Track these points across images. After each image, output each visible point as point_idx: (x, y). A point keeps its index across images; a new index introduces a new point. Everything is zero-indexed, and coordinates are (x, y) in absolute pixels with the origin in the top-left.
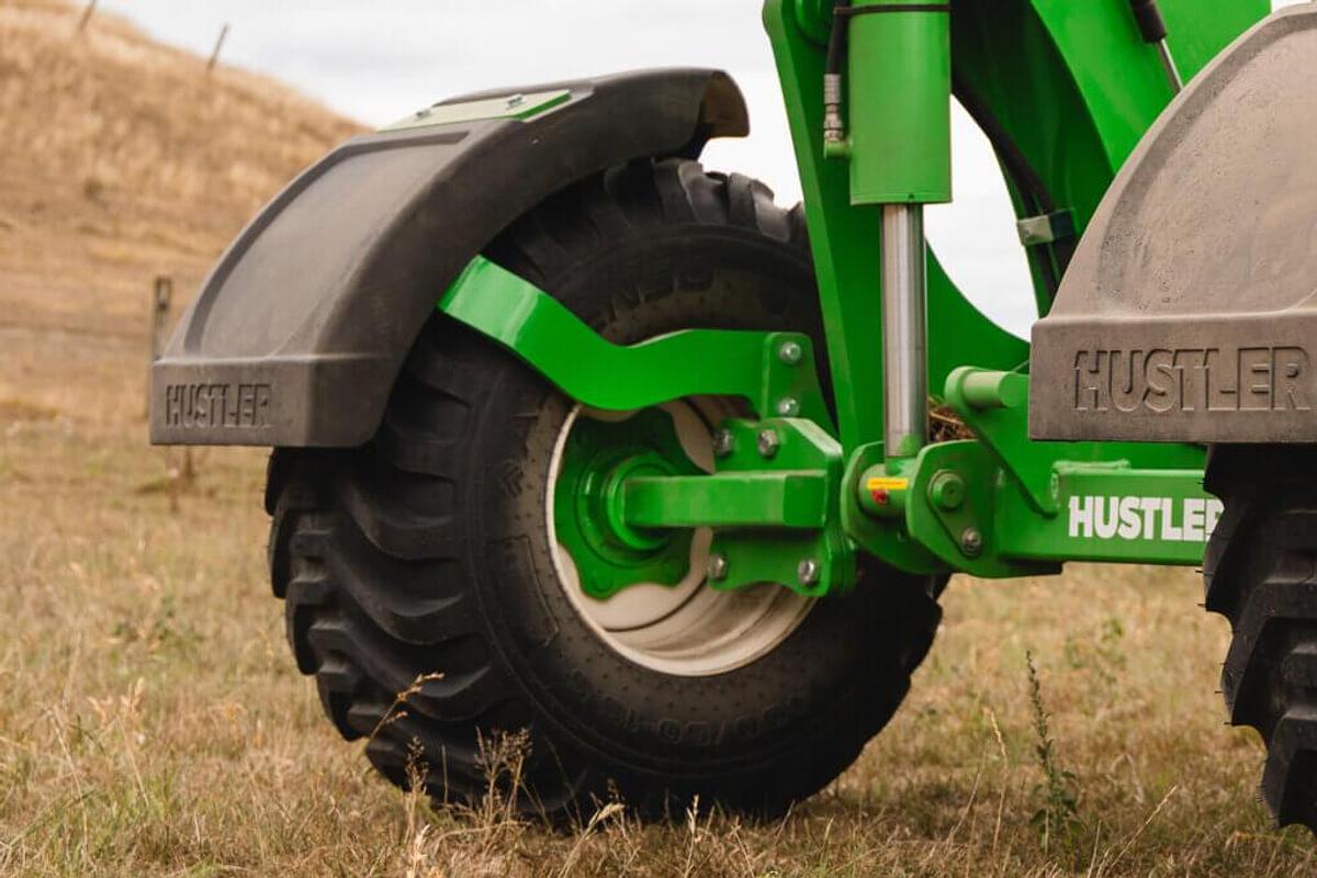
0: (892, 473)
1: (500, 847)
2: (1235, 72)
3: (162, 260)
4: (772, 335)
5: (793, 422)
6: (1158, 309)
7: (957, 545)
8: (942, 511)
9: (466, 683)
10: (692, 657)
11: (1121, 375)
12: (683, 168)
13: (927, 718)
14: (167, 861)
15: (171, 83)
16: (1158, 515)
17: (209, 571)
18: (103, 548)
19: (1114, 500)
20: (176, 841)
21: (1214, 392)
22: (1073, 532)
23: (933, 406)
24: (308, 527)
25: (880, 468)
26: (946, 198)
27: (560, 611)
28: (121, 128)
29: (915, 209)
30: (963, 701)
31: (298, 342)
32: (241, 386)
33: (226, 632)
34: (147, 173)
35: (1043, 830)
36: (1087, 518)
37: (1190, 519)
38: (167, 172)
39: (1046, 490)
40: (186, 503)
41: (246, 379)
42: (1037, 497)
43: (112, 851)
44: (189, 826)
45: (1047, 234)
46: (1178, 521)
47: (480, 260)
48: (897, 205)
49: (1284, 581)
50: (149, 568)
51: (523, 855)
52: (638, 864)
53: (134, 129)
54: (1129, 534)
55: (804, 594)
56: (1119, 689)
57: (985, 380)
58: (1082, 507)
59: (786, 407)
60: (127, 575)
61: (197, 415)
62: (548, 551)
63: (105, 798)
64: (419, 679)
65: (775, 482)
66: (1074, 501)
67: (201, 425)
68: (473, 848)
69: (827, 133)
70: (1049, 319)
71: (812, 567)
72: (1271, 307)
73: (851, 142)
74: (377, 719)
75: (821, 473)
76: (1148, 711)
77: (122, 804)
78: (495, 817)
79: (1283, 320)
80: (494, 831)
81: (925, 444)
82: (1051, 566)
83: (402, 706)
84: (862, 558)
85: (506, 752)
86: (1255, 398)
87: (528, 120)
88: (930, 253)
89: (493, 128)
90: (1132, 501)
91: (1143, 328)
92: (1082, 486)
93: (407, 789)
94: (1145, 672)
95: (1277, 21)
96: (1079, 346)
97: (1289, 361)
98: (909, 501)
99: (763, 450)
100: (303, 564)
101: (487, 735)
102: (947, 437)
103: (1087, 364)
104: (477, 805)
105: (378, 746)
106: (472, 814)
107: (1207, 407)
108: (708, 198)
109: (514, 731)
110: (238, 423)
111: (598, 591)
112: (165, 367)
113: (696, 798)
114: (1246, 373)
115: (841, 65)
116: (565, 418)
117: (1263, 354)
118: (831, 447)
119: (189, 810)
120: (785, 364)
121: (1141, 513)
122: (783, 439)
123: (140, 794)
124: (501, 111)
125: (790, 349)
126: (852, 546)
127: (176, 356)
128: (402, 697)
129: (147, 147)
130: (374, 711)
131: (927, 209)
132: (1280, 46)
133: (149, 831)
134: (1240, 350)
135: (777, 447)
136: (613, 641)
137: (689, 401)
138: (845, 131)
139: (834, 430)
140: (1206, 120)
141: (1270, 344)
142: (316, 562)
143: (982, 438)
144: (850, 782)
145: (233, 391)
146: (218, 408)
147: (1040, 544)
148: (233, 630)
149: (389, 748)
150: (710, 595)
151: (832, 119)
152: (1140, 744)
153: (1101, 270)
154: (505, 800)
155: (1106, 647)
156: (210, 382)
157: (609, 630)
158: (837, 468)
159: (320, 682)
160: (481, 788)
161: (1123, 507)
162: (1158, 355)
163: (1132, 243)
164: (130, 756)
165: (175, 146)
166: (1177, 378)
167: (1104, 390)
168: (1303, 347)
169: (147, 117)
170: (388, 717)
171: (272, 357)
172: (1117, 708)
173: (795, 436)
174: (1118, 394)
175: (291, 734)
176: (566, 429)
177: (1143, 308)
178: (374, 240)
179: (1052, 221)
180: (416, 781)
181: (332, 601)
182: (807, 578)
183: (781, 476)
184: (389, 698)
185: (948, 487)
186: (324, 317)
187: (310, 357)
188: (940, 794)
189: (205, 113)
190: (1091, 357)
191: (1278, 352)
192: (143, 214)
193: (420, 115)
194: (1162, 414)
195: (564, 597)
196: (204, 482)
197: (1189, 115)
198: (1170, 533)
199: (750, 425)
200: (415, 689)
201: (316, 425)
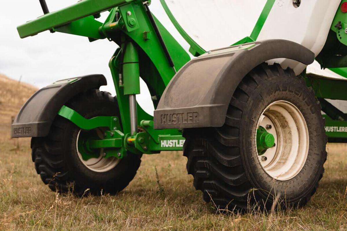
0: (132, 138)
1: (71, 200)
2: (185, 69)
3: (12, 114)
4: (112, 117)
5: (116, 131)
6: (174, 107)
7: (143, 149)
8: (141, 144)
9: (65, 174)
10: (101, 169)
11: (168, 118)
12: (97, 90)
13: (139, 180)
14: (17, 204)
15: (12, 85)
16: (175, 143)
17: (22, 162)
18: (5, 159)
19: (168, 141)
20: (18, 201)
21: (183, 120)
22: (162, 146)
23: (138, 127)
24: (38, 150)
25: (130, 137)
26: (139, 93)
27: (79, 162)
28: (5, 93)
29: (134, 95)
30: (145, 177)
31: (35, 120)
32: (26, 128)
33: (25, 171)
34: (9, 100)
35: (158, 194)
36: (164, 144)
37: (180, 143)
38: (13, 100)
39: (157, 140)
40: (18, 152)
41: (27, 126)
42: (156, 141)
43: (8, 202)
44: (20, 199)
45: (156, 99)
46: (179, 144)
47: (64, 106)
48: (131, 95)
49: (196, 150)
50: (12, 162)
51: (74, 201)
52: (93, 202)
53: (7, 93)
54: (171, 146)
55: (119, 158)
56: (171, 174)
57: (147, 122)
58: (163, 142)
59: (115, 128)
60: (9, 163)
61: (19, 133)
62: (77, 153)
63: (6, 195)
64: (57, 173)
65: (113, 140)
66: (162, 141)
67: (20, 134)
68: (66, 200)
69: (120, 83)
70: (156, 110)
71: (120, 154)
72: (192, 106)
73: (124, 84)
74: (50, 181)
75: (121, 139)
76: (175, 178)
77: (9, 196)
78: (70, 195)
79: (194, 108)
80: (70, 197)
81: (137, 133)
82: (158, 152)
83: (54, 178)
84: (128, 152)
85: (71, 185)
86: (190, 121)
87: (71, 83)
88: (137, 103)
89: (65, 85)
90: (171, 141)
91: (172, 110)
92: (163, 139)
93: (55, 191)
94: (175, 172)
95: (192, 61)
96: (161, 114)
97: (195, 115)
98: (135, 142)
99: (111, 135)
100: (37, 156)
101: (68, 182)
102: (141, 132)
103: (163, 117)
104: (67, 193)
105: (50, 185)
106: (66, 195)
107: (182, 122)
108: (101, 95)
109: (72, 182)
110: (26, 133)
111: (86, 159)
112: (14, 125)
113: (102, 190)
114: (188, 117)
115: (122, 72)
116: (79, 131)
117: (191, 114)
118: (122, 134)
119: (20, 196)
120: (115, 121)
121: (173, 143)
122: (114, 133)
123: (12, 194)
124: (67, 82)
125: (115, 119)
126: (126, 150)
127: (15, 124)
128: (54, 176)
129: (9, 96)
130: (49, 179)
131: (136, 95)
132: (192, 65)
133: (14, 199)
134: (188, 113)
135: (113, 135)
136: (89, 167)
137: (98, 128)
138: (123, 83)
139: (123, 132)
140: (181, 77)
141: (192, 112)
142: (39, 156)
143: (146, 132)
144: (127, 189)
145: (25, 129)
146: (22, 132)
147: (156, 148)
148: (26, 171)
149: (52, 185)
150: (103, 159)
151: (121, 81)
152: (174, 182)
153: (165, 102)
154: (71, 192)
155: (168, 168)
156: (21, 127)
157: (88, 165)
158: (123, 137)
159: (41, 175)
160: (67, 191)
161: (170, 142)
162: (174, 115)
163: (170, 97)
164: (10, 188)
165: (13, 95)
166: (177, 118)
167: (166, 121)
168: (197, 112)
169: (9, 91)
170: (51, 180)
171: (31, 123)
172: (170, 177)
173: (116, 133)
174: (168, 121)
175: (36, 185)
176: (79, 133)
177: (172, 107)
178: (47, 103)
179: (157, 96)
180: (57, 190)
181: (42, 162)
182: (119, 156)
183: (114, 139)
184: (52, 177)
185: (141, 140)
186: (39, 116)
187: (37, 122)
188: (142, 190)
189: (18, 90)
190: (163, 116)
191: (194, 113)
192: (9, 106)
193: (54, 83)
194: (175, 124)
195: (80, 160)
196: (21, 149)
197: (178, 76)
198: (177, 146)
199: (109, 131)
200: (56, 175)
201: (38, 134)
